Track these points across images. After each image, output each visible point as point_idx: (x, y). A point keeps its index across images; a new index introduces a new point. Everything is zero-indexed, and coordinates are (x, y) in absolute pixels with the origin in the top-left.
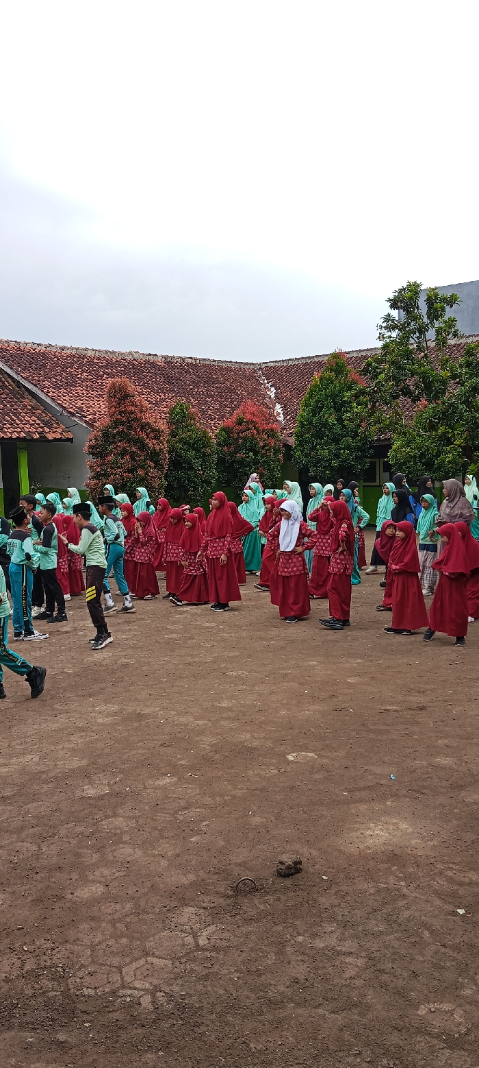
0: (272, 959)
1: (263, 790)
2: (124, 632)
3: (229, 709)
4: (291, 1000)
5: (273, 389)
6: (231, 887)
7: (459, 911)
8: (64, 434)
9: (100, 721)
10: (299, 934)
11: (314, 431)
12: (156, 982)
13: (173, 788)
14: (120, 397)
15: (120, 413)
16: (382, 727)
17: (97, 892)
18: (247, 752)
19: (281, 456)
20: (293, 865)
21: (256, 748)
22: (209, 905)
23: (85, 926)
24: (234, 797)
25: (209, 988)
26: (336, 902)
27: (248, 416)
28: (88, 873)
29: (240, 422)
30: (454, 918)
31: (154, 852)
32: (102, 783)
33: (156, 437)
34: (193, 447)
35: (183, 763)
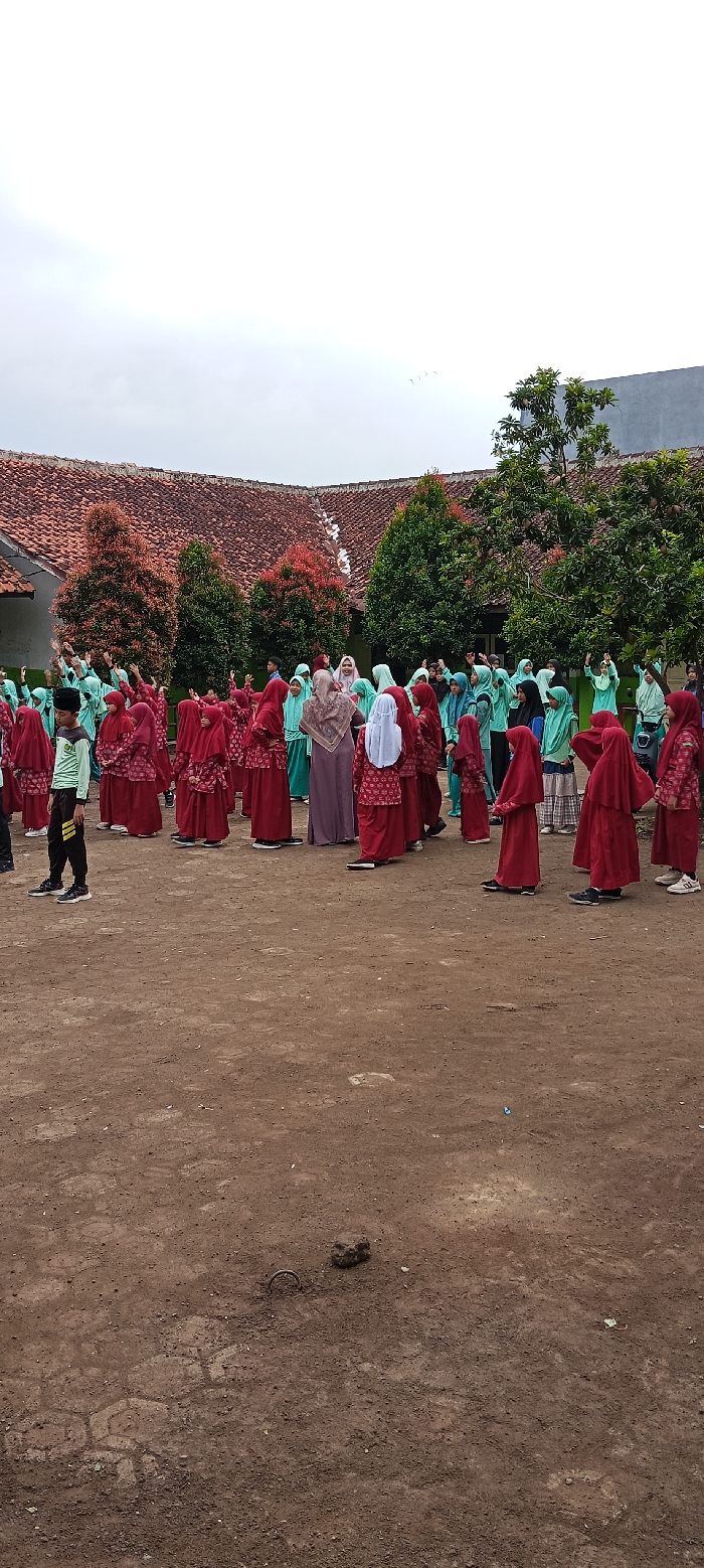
0: (322, 1399)
1: (312, 1130)
2: (107, 885)
3: (264, 1006)
4: (351, 1466)
5: (335, 526)
6: (262, 1284)
7: (607, 1321)
8: (21, 585)
9: (67, 1022)
10: (365, 1360)
11: (394, 589)
12: (141, 1438)
14: (105, 531)
15: (107, 555)
16: (491, 1034)
17: (54, 1293)
18: (289, 1073)
19: (346, 626)
20: (356, 1250)
21: (303, 1066)
23: (32, 1348)
24: (267, 1141)
25: (225, 1448)
26: (422, 1308)
27: (298, 566)
28: (40, 1262)
29: (286, 574)
30: (599, 1332)
32: (66, 1120)
33: (158, 594)
34: (214, 608)
35: (192, 1089)
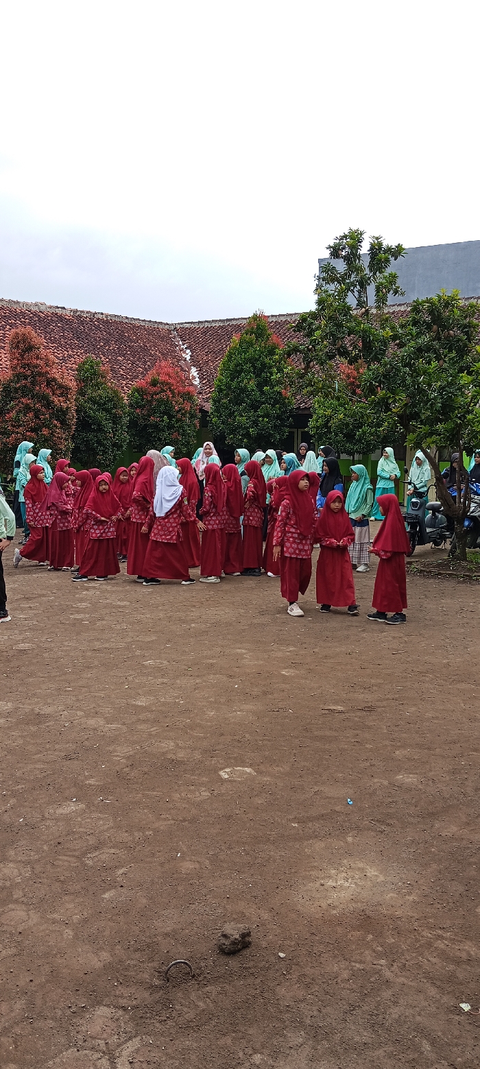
1: (193, 820)
5: (188, 351)
11: (231, 396)
13: (79, 819)
14: (23, 347)
15: (24, 366)
18: (170, 768)
19: (196, 422)
20: (240, 938)
21: (182, 762)
22: (130, 1002)
24: (156, 831)
26: (301, 994)
27: (161, 378)
29: (154, 383)
30: (457, 1018)
31: (55, 916)
33: (62, 395)
34: (101, 405)
35: (93, 783)
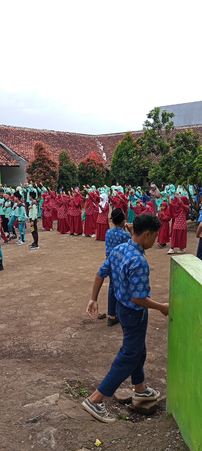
4: (101, 351)
5: (102, 146)
6: (82, 322)
7: (157, 329)
8: (16, 164)
10: (104, 334)
11: (118, 164)
12: (58, 347)
13: (63, 294)
14: (39, 149)
15: (39, 156)
17: (37, 324)
19: (105, 175)
22: (75, 327)
23: (34, 333)
25: (75, 348)
27: (92, 158)
28: (34, 318)
29: (88, 160)
31: (56, 312)
32: (37, 292)
33: (53, 166)
